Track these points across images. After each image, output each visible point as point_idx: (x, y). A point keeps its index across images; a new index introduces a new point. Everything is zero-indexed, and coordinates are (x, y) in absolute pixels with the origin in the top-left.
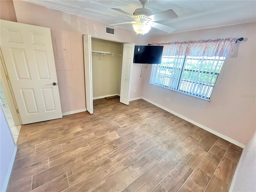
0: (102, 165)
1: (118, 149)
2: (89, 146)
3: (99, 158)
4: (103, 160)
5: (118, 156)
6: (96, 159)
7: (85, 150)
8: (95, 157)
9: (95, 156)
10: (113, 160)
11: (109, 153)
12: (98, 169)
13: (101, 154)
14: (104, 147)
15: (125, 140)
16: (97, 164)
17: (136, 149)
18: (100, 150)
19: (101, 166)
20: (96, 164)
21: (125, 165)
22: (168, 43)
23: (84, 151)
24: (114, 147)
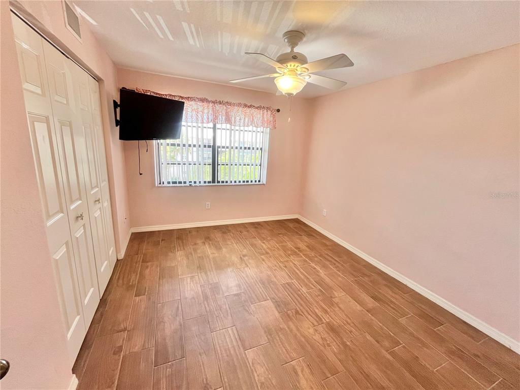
0: (339, 336)
1: (301, 308)
2: (294, 363)
3: (326, 340)
4: (328, 333)
5: (316, 310)
6: (329, 345)
7: (307, 370)
8: (325, 349)
9: (322, 348)
10: (326, 319)
11: (313, 324)
12: (348, 343)
13: (317, 337)
14: (298, 330)
15: (280, 295)
16: (339, 344)
17: (302, 287)
18: (304, 337)
19: (342, 339)
20: (339, 346)
21: (333, 305)
22: (186, 98)
23: (312, 373)
24: (297, 312)
